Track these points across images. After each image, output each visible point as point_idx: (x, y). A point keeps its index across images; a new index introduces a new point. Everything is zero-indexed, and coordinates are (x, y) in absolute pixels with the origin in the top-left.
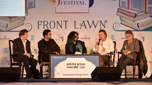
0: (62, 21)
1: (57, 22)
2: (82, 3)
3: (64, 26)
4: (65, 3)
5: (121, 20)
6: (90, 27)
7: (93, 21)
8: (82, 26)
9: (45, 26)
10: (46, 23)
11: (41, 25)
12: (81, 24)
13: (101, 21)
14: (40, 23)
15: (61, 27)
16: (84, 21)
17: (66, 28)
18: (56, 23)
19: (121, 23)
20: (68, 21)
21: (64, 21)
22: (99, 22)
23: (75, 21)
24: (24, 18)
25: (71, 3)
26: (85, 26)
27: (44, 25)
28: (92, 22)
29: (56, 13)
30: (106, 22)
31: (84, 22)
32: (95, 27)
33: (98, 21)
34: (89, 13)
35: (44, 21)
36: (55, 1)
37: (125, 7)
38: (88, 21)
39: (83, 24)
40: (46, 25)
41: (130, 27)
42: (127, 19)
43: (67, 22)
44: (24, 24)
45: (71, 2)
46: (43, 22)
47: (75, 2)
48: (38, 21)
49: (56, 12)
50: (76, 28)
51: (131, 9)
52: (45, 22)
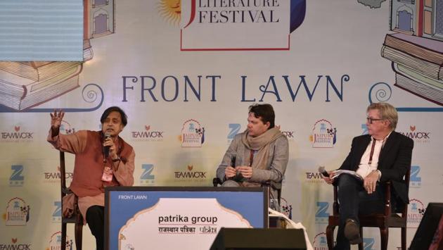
0: (200, 77)
1: (187, 78)
2: (268, 19)
3: (206, 93)
4: (213, 18)
5: (397, 72)
6: (293, 97)
7: (303, 77)
8: (265, 92)
9: (146, 93)
10: (148, 83)
11: (132, 88)
12: (262, 88)
13: (328, 78)
14: (129, 83)
15: (198, 96)
16: (272, 78)
17: (213, 100)
18: (182, 82)
19: (396, 85)
20: (220, 77)
21: (207, 77)
22: (324, 80)
23: (244, 78)
24: (79, 67)
25: (230, 16)
26: (277, 94)
27: (143, 89)
28: (300, 79)
29: (182, 50)
30: (345, 79)
31: (274, 78)
32: (310, 97)
33: (320, 77)
34: (288, 49)
35: (143, 78)
36: (179, 12)
37: (412, 30)
38: (286, 78)
39: (271, 88)
40: (150, 90)
41: (427, 96)
42: (415, 69)
43: (216, 78)
44: (79, 86)
45: (232, 13)
46: (140, 80)
47: (243, 12)
48: (124, 78)
49: (183, 48)
50: (246, 99)
51: (430, 37)
52: (145, 79)
